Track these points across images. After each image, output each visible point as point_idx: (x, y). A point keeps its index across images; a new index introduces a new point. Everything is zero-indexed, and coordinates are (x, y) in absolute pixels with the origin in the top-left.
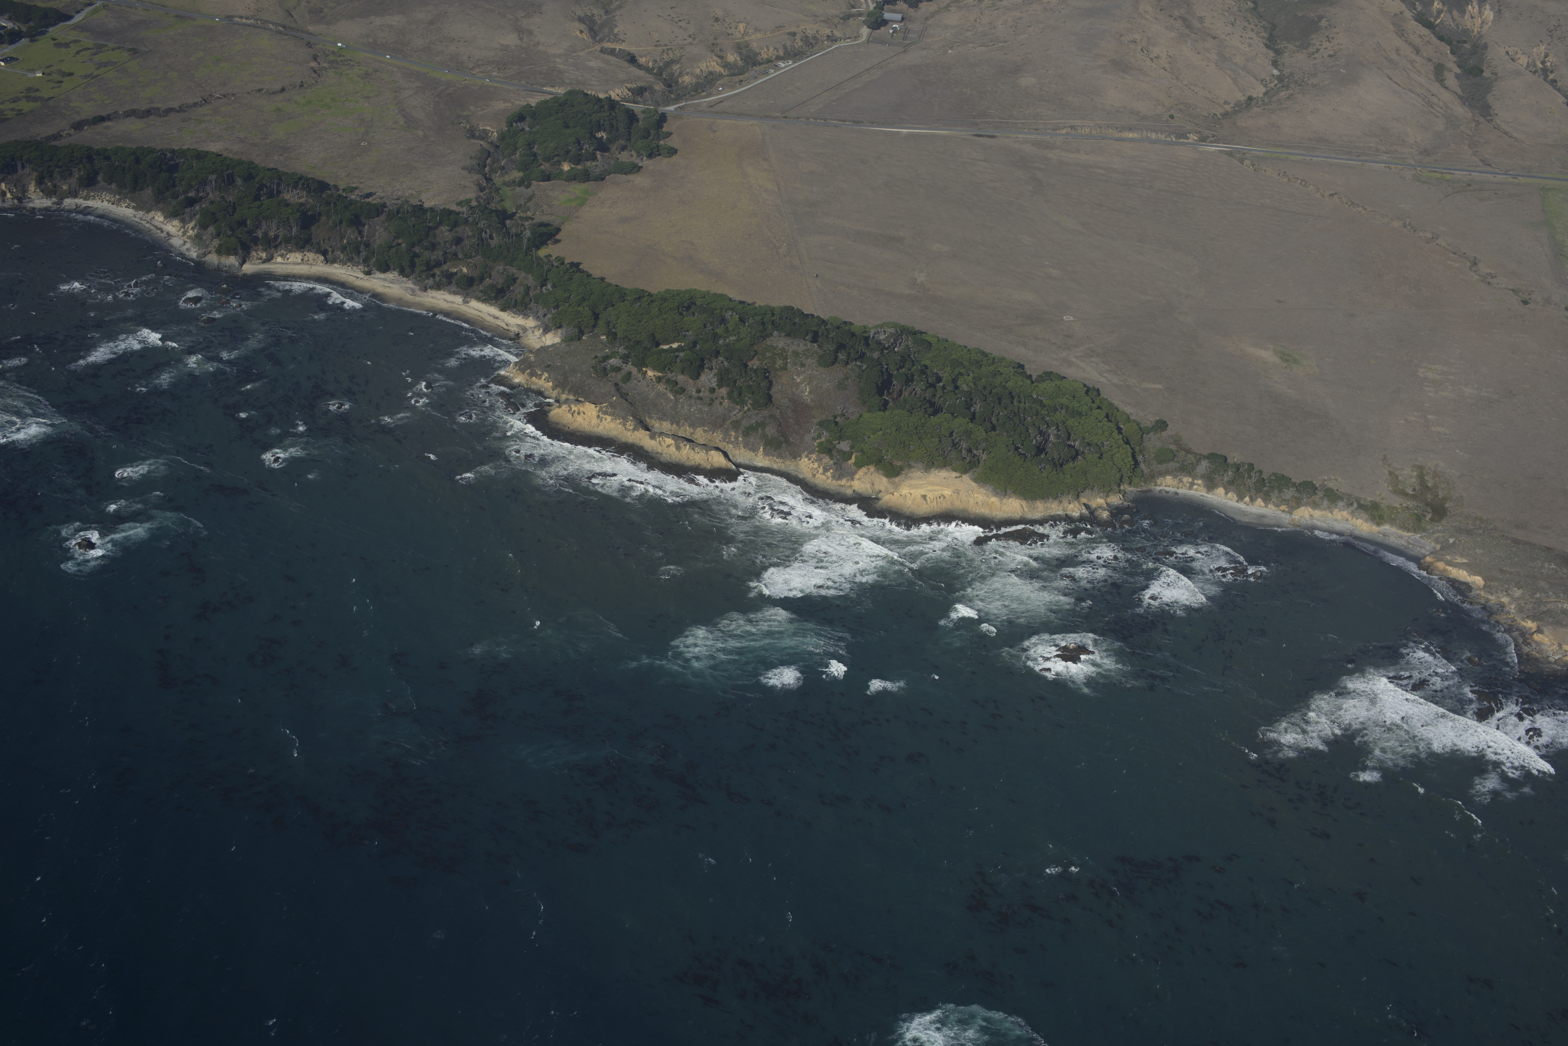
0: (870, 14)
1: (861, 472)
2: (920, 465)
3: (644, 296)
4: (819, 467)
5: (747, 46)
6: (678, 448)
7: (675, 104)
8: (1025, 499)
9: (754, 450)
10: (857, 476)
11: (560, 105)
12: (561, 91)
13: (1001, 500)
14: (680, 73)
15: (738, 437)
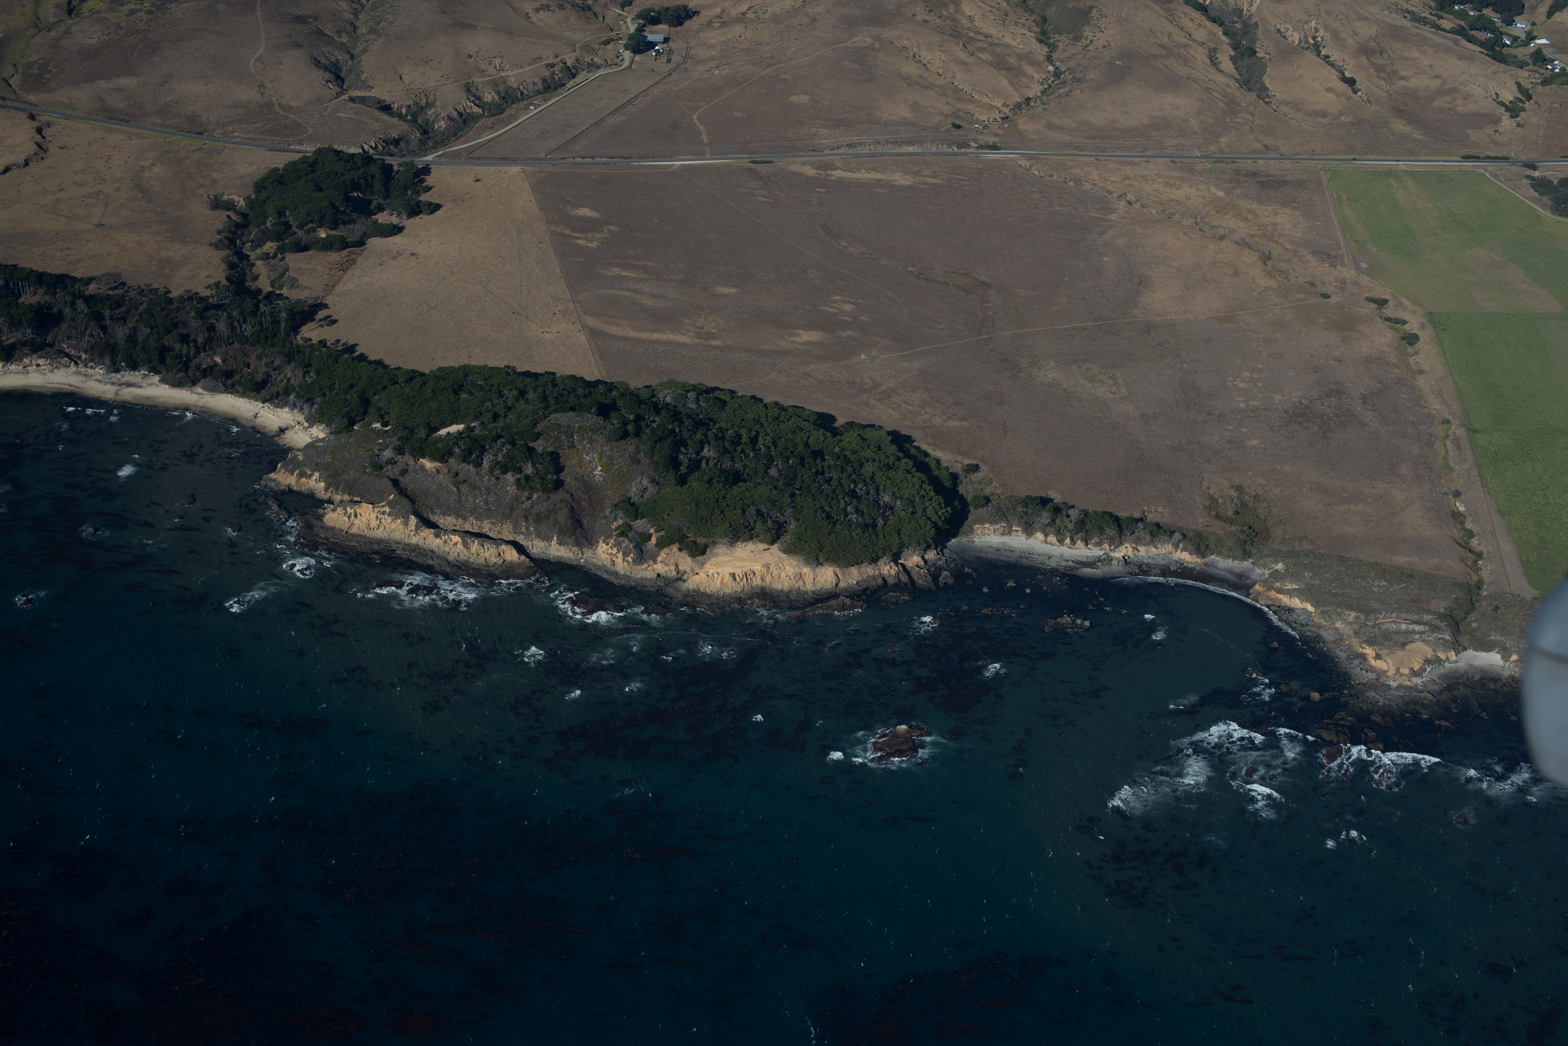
0: (631, 37)
1: (663, 555)
2: (725, 541)
3: (415, 377)
4: (618, 552)
5: (505, 82)
6: (466, 545)
7: (433, 153)
8: (839, 566)
9: (548, 539)
10: (659, 559)
11: (310, 165)
12: (309, 149)
13: (814, 570)
14: (436, 118)
15: (529, 527)
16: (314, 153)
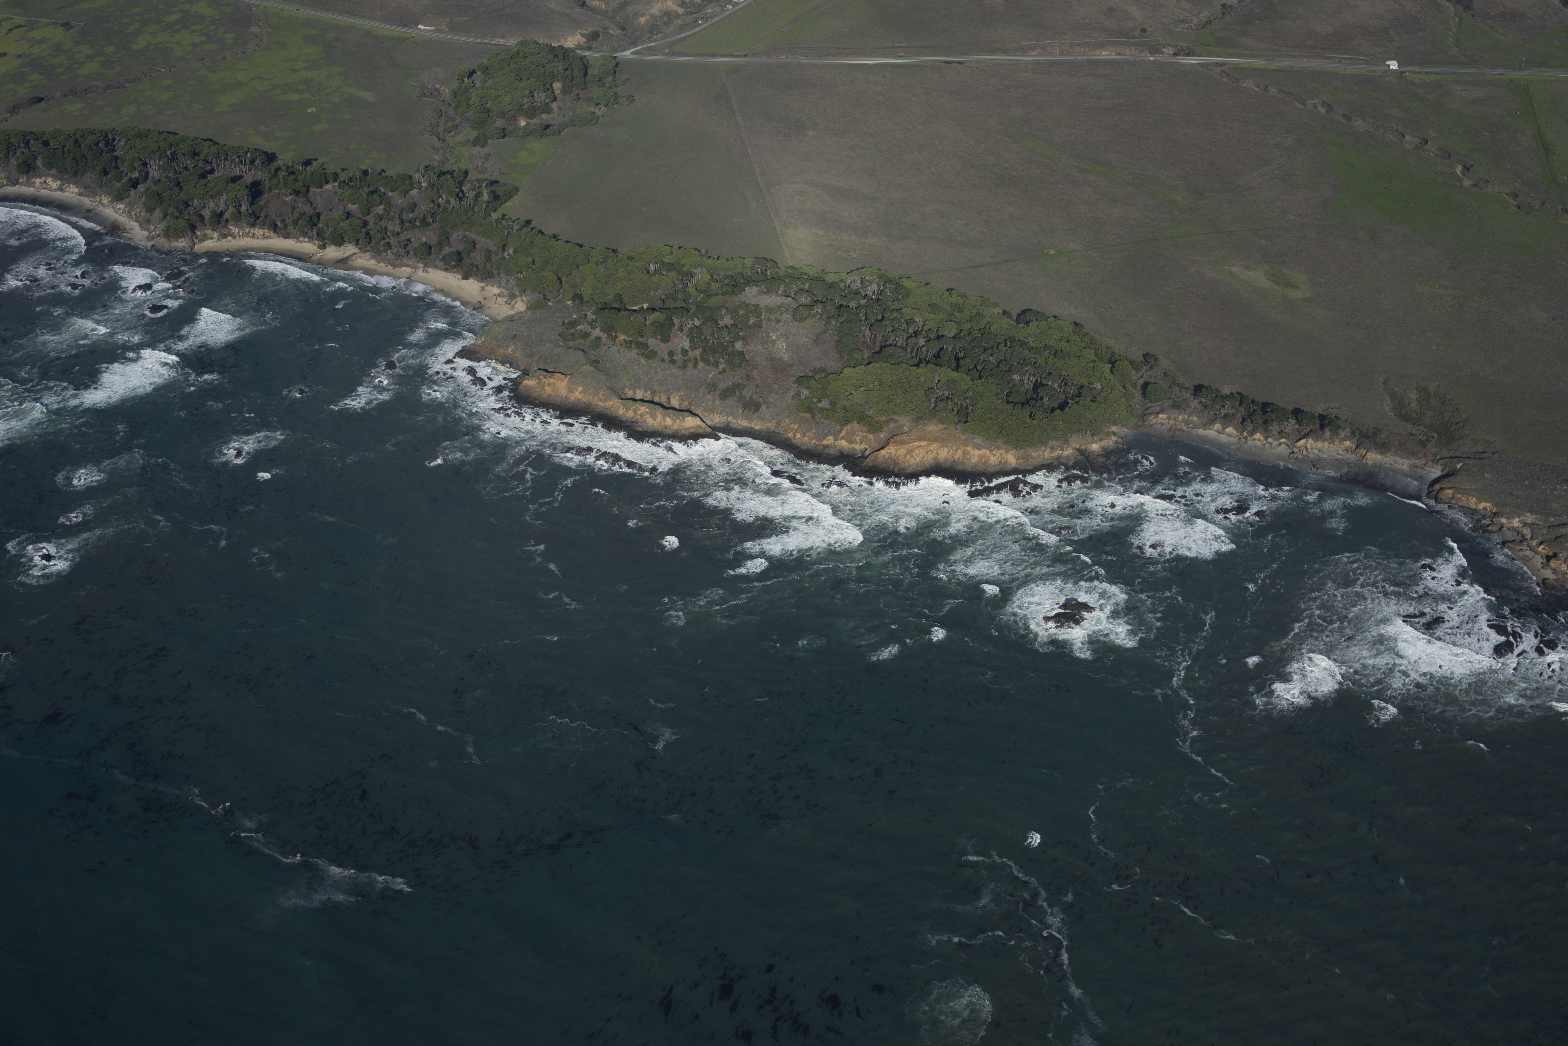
1: (846, 430)
2: (905, 419)
4: (801, 426)
6: (654, 415)
7: (632, 48)
9: (732, 411)
10: (842, 434)
11: (512, 57)
12: (511, 42)
13: (992, 451)
14: (635, 15)
15: (715, 400)
16: (517, 45)
